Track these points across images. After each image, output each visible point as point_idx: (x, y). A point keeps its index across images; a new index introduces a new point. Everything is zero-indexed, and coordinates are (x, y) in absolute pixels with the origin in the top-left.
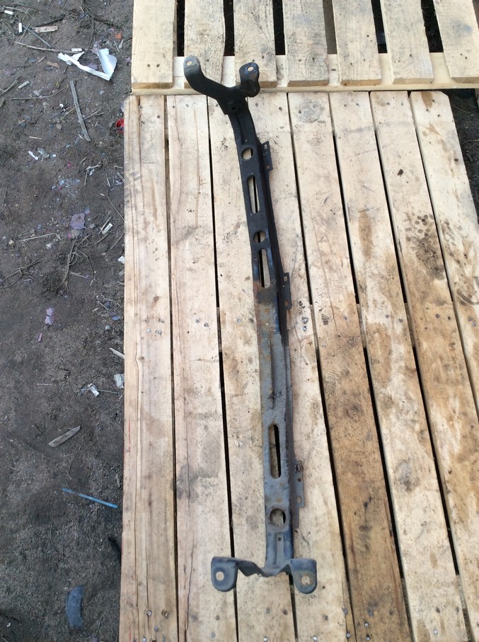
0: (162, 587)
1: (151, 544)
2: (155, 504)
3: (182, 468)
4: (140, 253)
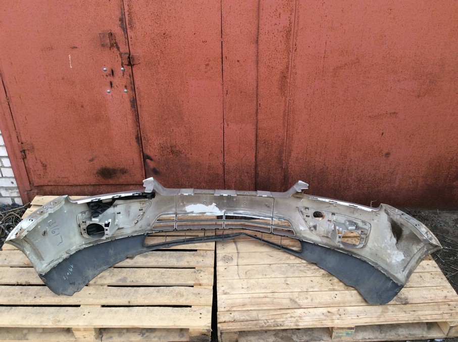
0: (441, 307)
1: (428, 310)
2: (414, 310)
4: (307, 319)
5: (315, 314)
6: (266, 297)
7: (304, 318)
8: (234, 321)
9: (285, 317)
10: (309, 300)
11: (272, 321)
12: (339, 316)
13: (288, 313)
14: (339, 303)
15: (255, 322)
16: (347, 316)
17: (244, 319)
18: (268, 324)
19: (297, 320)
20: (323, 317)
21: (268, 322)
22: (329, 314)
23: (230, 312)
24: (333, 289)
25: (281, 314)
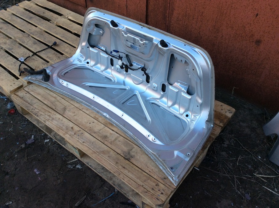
3: (123, 154)
4: (55, 122)
5: (62, 124)
6: (55, 98)
7: (54, 121)
8: (22, 98)
9: (46, 113)
10: (73, 114)
11: (38, 110)
12: (73, 134)
13: (51, 113)
14: (87, 128)
15: (29, 105)
16: (78, 137)
17: (27, 100)
18: (33, 110)
19: (49, 119)
20: (64, 128)
21: (34, 110)
22: (71, 129)
23: (27, 93)
24: (97, 118)
25: (47, 111)
